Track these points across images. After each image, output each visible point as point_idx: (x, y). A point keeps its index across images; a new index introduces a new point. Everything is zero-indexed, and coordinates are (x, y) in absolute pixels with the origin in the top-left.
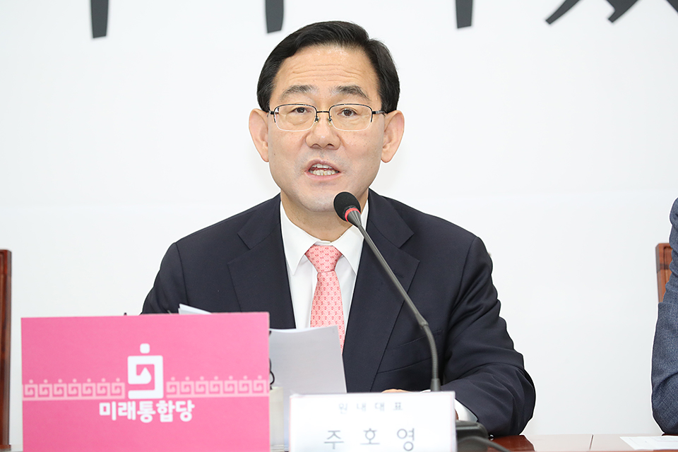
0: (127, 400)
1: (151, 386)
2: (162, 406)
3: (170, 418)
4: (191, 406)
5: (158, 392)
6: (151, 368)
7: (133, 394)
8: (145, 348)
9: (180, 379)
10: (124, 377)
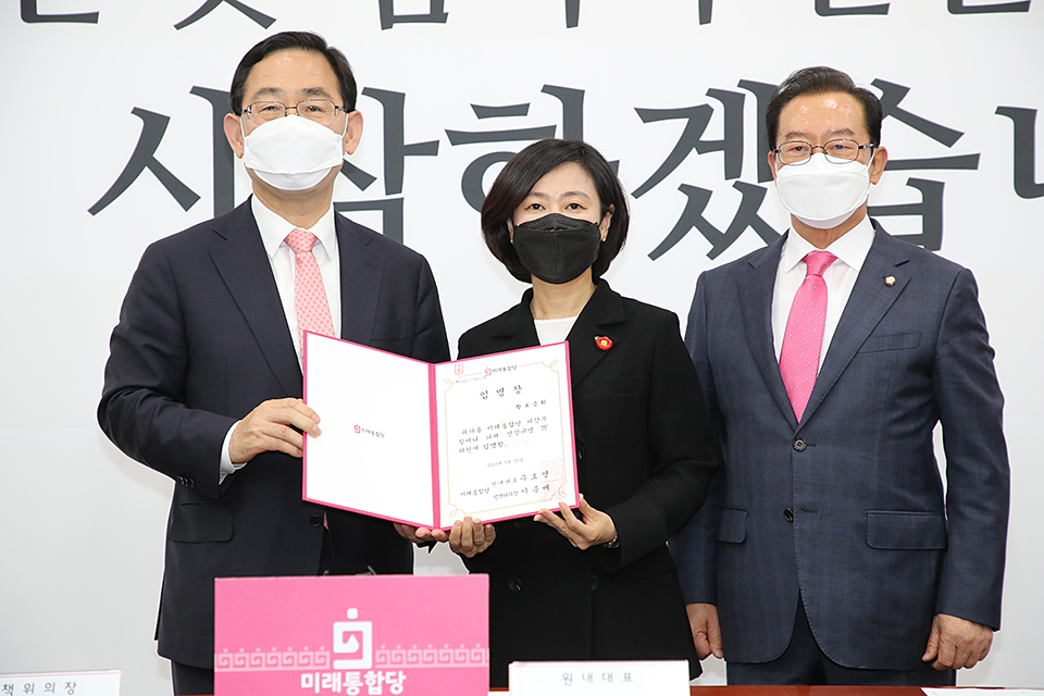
0: (332, 670)
1: (358, 655)
2: (370, 676)
3: (379, 691)
4: (402, 677)
5: (366, 662)
6: (359, 635)
7: (338, 664)
8: (353, 613)
9: (391, 647)
10: (330, 646)
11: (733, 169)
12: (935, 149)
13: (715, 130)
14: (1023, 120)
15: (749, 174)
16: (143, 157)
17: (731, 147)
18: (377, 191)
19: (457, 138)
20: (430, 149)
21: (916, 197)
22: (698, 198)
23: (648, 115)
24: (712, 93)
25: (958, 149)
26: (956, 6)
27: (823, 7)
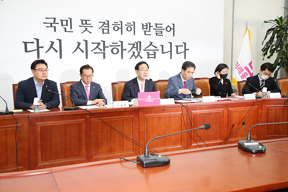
2: (151, 100)
3: (151, 102)
7: (148, 100)
8: (149, 95)
11: (137, 50)
12: (155, 49)
13: (135, 46)
14: (162, 46)
15: (139, 50)
16: (78, 47)
17: (137, 48)
18: (102, 51)
19: (110, 46)
20: (108, 47)
21: (153, 53)
22: (134, 53)
23: (129, 44)
24: (135, 42)
25: (157, 49)
26: (157, 35)
27: (145, 34)
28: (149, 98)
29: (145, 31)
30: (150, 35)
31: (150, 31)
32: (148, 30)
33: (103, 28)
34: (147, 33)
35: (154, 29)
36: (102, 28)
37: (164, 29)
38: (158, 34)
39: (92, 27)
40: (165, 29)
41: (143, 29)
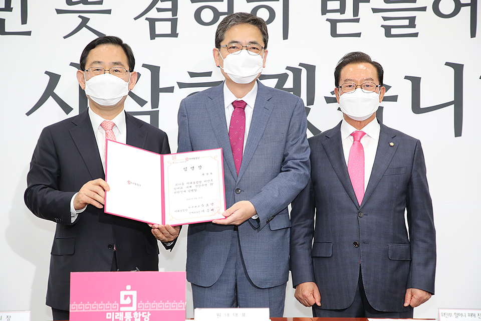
0: (119, 311)
1: (131, 305)
2: (135, 314)
4: (149, 314)
5: (134, 308)
6: (131, 297)
7: (122, 309)
8: (128, 287)
9: (144, 302)
10: (119, 301)
13: (289, 84)
14: (416, 82)
17: (296, 90)
24: (288, 68)
26: (388, 34)
27: (334, 33)
28: (128, 301)
29: (333, 23)
30: (358, 35)
31: (357, 21)
32: (349, 14)
33: (153, 14)
34: (341, 28)
35: (375, 11)
36: (149, 15)
37: (424, 9)
38: (394, 31)
39: (108, 12)
40: (430, 9)
41: (324, 11)
